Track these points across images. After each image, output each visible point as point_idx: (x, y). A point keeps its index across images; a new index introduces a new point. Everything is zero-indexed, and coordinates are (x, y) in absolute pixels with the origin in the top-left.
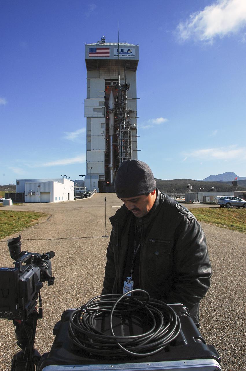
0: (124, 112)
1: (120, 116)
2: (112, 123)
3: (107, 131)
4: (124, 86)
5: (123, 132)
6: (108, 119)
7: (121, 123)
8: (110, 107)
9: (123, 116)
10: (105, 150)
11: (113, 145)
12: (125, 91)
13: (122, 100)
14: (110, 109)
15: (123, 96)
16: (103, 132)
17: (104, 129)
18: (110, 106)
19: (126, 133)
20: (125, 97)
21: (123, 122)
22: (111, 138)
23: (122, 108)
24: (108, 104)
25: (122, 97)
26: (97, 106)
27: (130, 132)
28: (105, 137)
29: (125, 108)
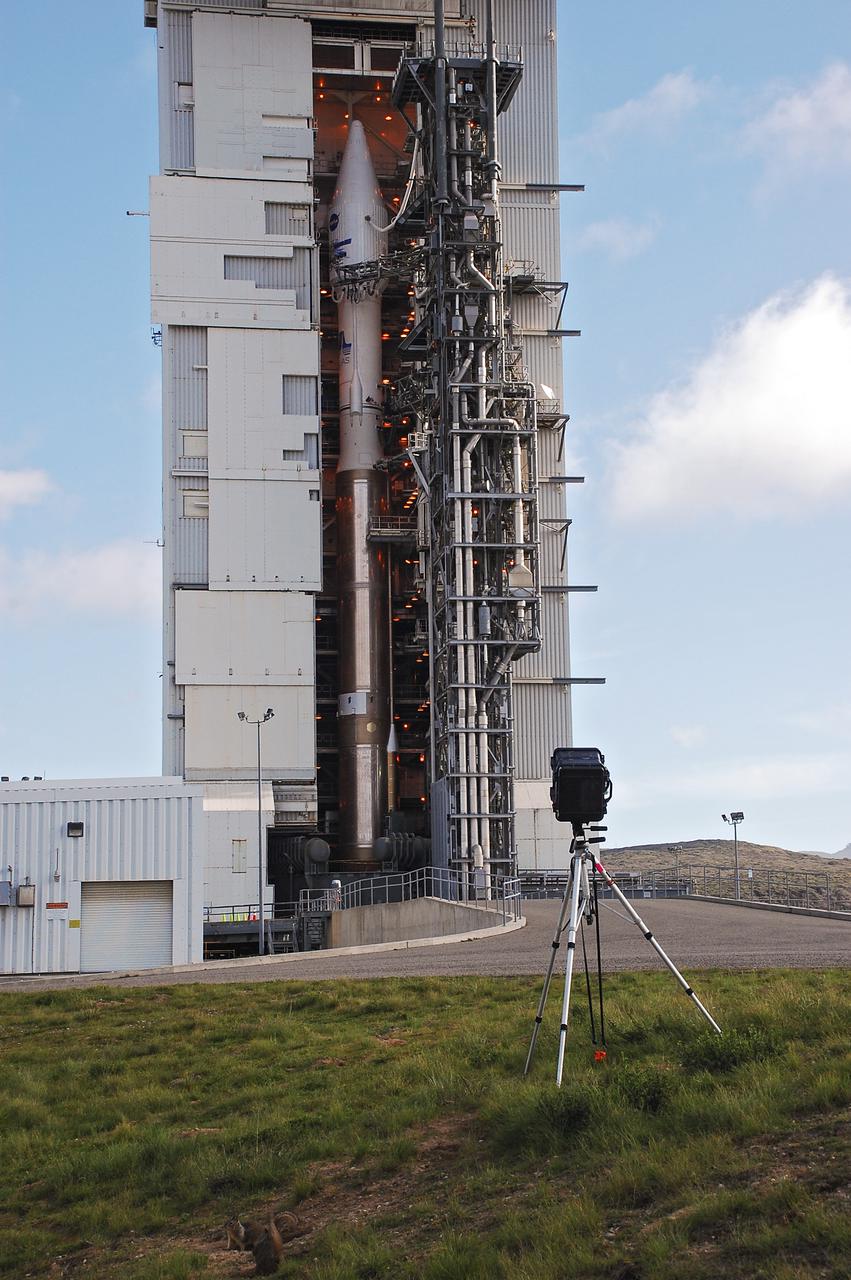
0: (481, 285)
1: (450, 314)
2: (361, 377)
3: (332, 437)
4: (476, 73)
5: (472, 445)
6: (333, 344)
7: (460, 372)
8: (344, 248)
9: (472, 312)
10: (319, 588)
11: (374, 545)
12: (485, 123)
13: (463, 187)
14: (353, 268)
15: (475, 157)
16: (301, 447)
17: (314, 424)
18: (348, 242)
19: (495, 448)
20: (486, 169)
21: (475, 364)
22: (361, 491)
23: (461, 256)
24: (334, 227)
25: (462, 170)
26: (255, 238)
27: (526, 440)
28: (317, 486)
29: (487, 257)
